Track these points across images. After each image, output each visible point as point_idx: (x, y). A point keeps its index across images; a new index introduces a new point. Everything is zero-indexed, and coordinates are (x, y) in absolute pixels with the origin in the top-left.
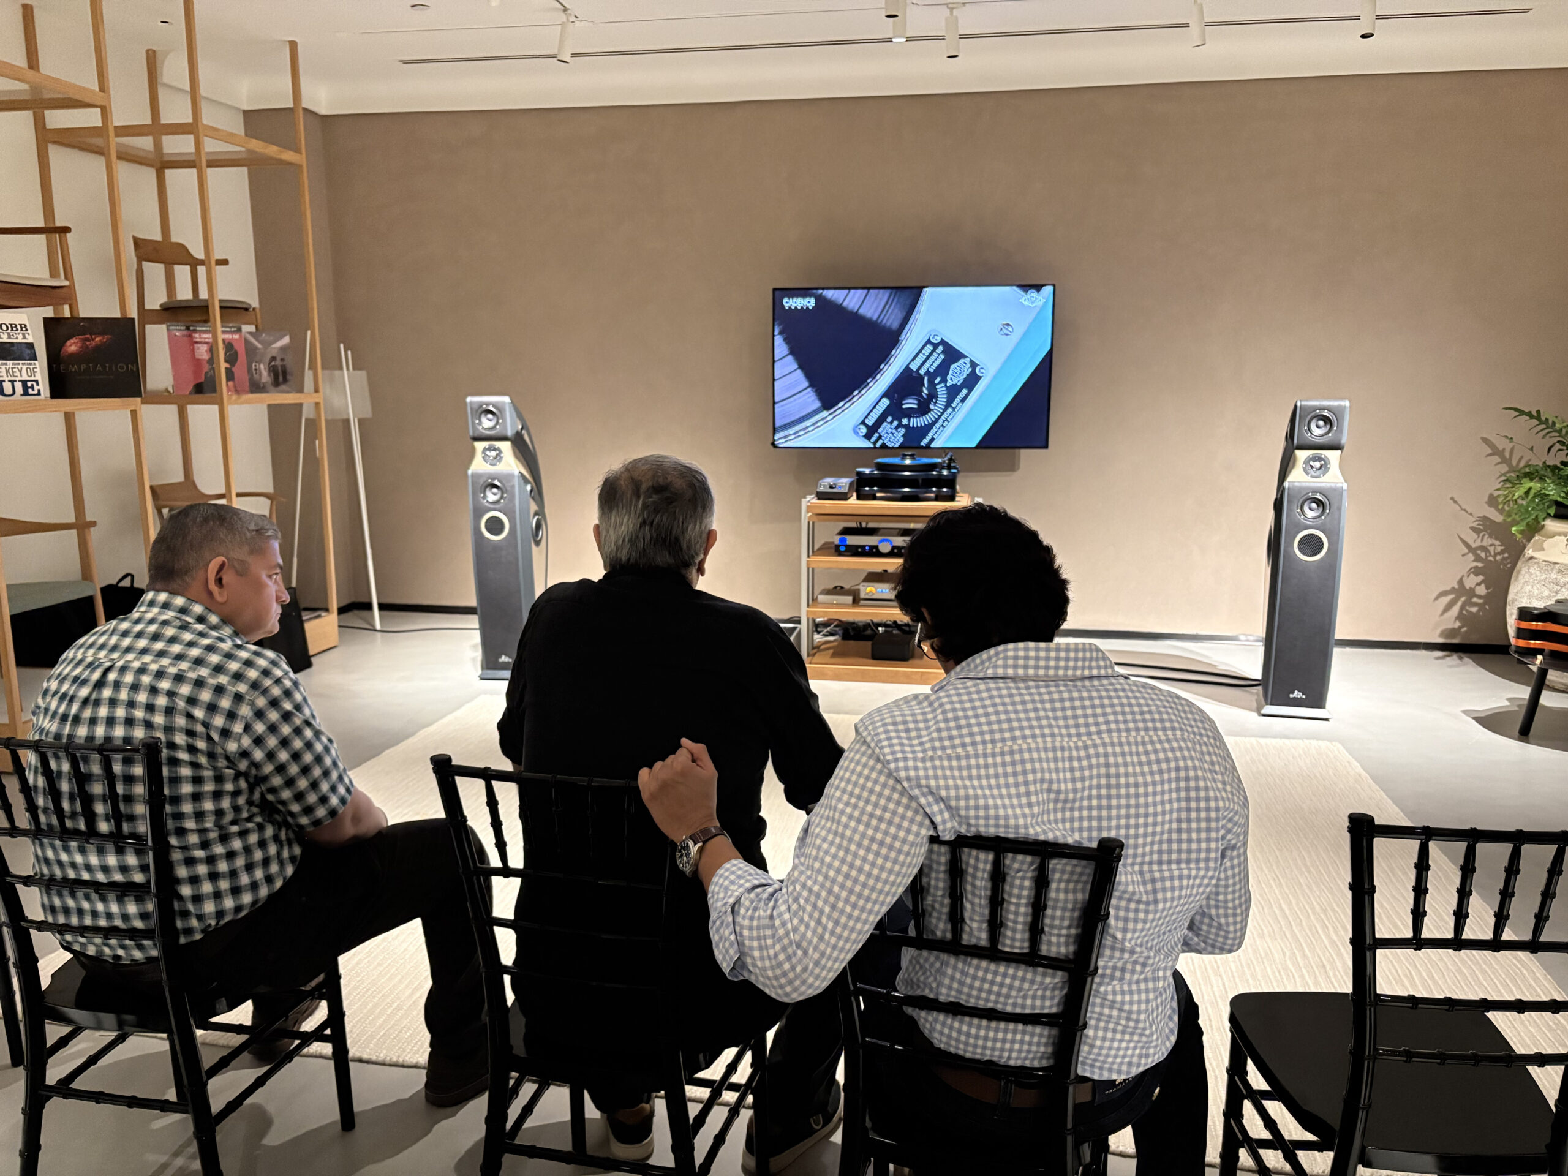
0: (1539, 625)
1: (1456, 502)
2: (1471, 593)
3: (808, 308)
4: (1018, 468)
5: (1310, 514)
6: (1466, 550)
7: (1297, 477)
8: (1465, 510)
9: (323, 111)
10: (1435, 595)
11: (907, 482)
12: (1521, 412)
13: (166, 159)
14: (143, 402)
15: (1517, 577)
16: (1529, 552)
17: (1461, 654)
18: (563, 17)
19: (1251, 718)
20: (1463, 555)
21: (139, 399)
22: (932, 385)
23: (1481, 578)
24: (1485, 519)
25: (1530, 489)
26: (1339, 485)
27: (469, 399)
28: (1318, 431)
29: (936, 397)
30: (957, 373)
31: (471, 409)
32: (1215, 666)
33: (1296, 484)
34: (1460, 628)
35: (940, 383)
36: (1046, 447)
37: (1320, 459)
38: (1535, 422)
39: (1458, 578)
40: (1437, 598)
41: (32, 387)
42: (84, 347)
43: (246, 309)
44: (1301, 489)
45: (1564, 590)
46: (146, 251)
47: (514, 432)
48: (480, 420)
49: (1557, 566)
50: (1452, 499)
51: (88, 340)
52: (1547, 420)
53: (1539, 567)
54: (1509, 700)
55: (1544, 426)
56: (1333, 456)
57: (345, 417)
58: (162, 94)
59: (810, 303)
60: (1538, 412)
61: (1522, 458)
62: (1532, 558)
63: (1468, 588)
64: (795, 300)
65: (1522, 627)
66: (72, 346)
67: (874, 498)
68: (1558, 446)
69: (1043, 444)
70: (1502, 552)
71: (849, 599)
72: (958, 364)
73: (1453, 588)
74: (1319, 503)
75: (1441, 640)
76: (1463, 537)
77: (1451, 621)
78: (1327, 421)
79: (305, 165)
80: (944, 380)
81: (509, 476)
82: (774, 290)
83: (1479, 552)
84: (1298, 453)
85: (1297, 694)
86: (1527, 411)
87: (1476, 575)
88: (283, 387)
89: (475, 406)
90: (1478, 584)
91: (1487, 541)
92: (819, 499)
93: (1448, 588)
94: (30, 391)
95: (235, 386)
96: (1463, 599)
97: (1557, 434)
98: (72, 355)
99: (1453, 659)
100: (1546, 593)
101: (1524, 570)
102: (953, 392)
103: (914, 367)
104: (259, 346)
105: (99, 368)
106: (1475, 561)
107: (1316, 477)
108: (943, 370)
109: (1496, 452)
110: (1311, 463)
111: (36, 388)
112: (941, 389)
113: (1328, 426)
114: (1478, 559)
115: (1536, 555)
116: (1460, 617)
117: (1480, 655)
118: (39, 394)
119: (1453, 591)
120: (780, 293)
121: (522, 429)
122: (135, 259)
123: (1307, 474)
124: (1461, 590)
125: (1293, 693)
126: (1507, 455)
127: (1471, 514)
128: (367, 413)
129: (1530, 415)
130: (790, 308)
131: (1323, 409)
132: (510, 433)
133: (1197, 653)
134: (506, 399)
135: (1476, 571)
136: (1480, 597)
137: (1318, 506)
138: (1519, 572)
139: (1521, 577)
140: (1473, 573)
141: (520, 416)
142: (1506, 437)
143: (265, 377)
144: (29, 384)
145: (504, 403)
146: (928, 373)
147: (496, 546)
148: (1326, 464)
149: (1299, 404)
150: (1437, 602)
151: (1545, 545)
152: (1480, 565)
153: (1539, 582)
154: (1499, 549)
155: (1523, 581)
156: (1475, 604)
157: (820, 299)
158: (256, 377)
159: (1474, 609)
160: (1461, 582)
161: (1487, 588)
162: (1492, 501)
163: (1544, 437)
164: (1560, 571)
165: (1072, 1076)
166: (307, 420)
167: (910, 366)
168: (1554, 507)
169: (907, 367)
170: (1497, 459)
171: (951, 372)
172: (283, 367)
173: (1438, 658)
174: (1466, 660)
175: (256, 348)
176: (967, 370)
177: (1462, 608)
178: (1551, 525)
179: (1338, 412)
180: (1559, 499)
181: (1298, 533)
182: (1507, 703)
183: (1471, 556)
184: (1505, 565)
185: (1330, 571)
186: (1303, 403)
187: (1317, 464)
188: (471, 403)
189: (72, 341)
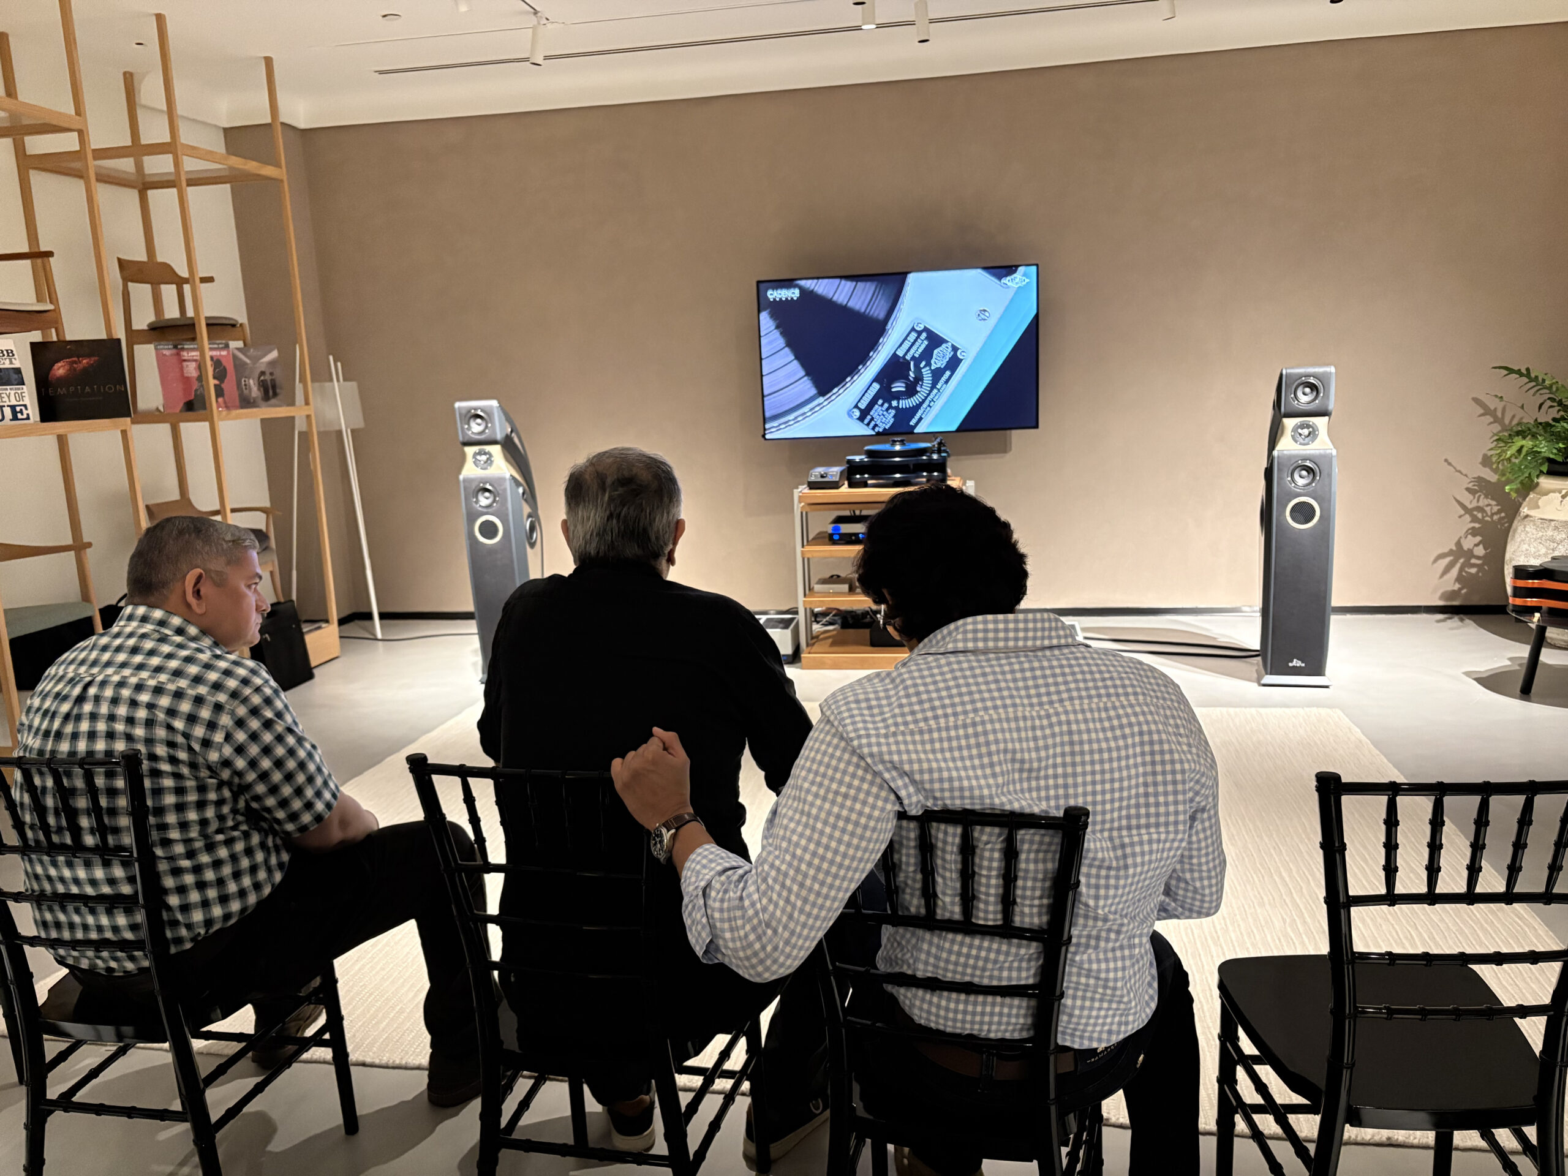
0: (1535, 583)
1: (1450, 464)
2: (1470, 554)
3: (792, 298)
4: (1010, 450)
5: (1301, 482)
6: (1462, 512)
7: (1286, 445)
8: (1460, 472)
9: (302, 125)
10: (1432, 559)
11: (898, 468)
12: (1511, 371)
13: (148, 179)
14: (133, 422)
15: (1514, 536)
16: (1525, 510)
17: (1462, 616)
18: (533, 20)
19: (1251, 689)
20: (1460, 517)
21: (129, 419)
22: (918, 369)
23: (1478, 539)
24: (1480, 480)
25: (1522, 447)
26: (1328, 452)
27: (457, 405)
28: (1304, 398)
29: (922, 380)
30: (940, 358)
31: (460, 415)
32: (1215, 638)
33: (1285, 452)
34: (1460, 589)
35: (925, 367)
36: (1036, 426)
37: (1308, 426)
38: (1525, 380)
39: (1456, 539)
40: (1435, 561)
41: (21, 412)
42: (72, 370)
43: (234, 326)
44: (1290, 457)
45: (1560, 547)
46: (131, 271)
47: (504, 435)
48: (469, 424)
49: (1553, 523)
50: (1446, 460)
51: (75, 362)
52: (1537, 377)
53: (1534, 525)
54: (1510, 659)
55: (1533, 384)
56: (1320, 422)
57: (337, 428)
58: (141, 115)
59: (794, 294)
60: (1528, 370)
61: (1514, 416)
62: (1527, 516)
63: (1465, 548)
64: (779, 291)
65: (1518, 585)
66: (60, 370)
67: (866, 485)
68: (1549, 403)
69: (1034, 424)
70: (1499, 512)
71: (845, 587)
72: (941, 348)
73: (1451, 550)
74: (1309, 470)
75: (1441, 603)
76: (1458, 498)
77: (1450, 583)
78: (1313, 387)
79: (285, 178)
80: (929, 364)
81: (502, 480)
82: (759, 282)
83: (1475, 513)
84: (1286, 421)
85: (1296, 663)
86: (1516, 368)
87: (1474, 535)
88: (273, 401)
89: (464, 412)
90: (1476, 545)
91: (1483, 502)
92: (810, 489)
93: (1446, 550)
94: (19, 416)
95: (225, 402)
96: (1462, 560)
97: (1548, 391)
98: (60, 379)
99: (1455, 621)
100: (1543, 551)
101: (1520, 528)
102: (937, 374)
103: (900, 353)
104: (248, 361)
105: (87, 389)
106: (1471, 522)
107: (1308, 444)
108: (927, 355)
109: (1487, 411)
110: (1300, 431)
111: (25, 412)
112: (926, 373)
113: (1315, 393)
114: (1474, 519)
115: (1532, 513)
116: (1459, 579)
117: (1483, 617)
118: (28, 418)
119: (1450, 553)
120: (762, 285)
121: (512, 432)
122: (120, 281)
123: (1296, 441)
124: (1459, 552)
125: (1292, 662)
126: (1499, 414)
127: (1466, 475)
128: (360, 424)
129: (1519, 372)
130: (774, 299)
131: (1308, 376)
132: (499, 436)
133: (1197, 627)
134: (494, 403)
135: (1474, 532)
136: (1478, 558)
137: (1308, 473)
138: (1515, 530)
139: (1517, 536)
140: (1470, 534)
141: (509, 419)
142: (1496, 396)
143: (255, 392)
144: (18, 409)
145: (491, 407)
146: (913, 358)
147: (491, 550)
148: (1314, 431)
149: (1284, 372)
150: (1435, 565)
151: (1540, 503)
152: (1477, 525)
153: (1535, 540)
154: (1496, 509)
155: (1519, 540)
156: (1474, 565)
157: (803, 291)
158: (246, 392)
159: (1473, 570)
160: (1459, 544)
161: (1485, 549)
162: (1486, 461)
163: (1534, 395)
164: (1556, 528)
165: (1052, 1047)
166: (299, 433)
167: (897, 353)
168: (1547, 464)
169: (895, 354)
170: (1489, 419)
171: (934, 356)
172: (273, 381)
173: (1438, 621)
174: (1467, 621)
175: (245, 364)
176: (949, 354)
177: (1461, 570)
178: (1546, 482)
179: (1323, 378)
180: (1552, 456)
181: (1290, 501)
182: (1509, 663)
183: (1468, 518)
184: (1502, 525)
185: (1324, 537)
186: (1289, 371)
187: (1306, 432)
188: (459, 408)
189: (60, 364)
